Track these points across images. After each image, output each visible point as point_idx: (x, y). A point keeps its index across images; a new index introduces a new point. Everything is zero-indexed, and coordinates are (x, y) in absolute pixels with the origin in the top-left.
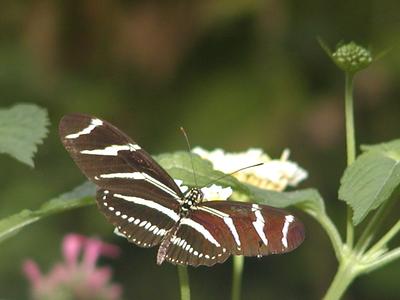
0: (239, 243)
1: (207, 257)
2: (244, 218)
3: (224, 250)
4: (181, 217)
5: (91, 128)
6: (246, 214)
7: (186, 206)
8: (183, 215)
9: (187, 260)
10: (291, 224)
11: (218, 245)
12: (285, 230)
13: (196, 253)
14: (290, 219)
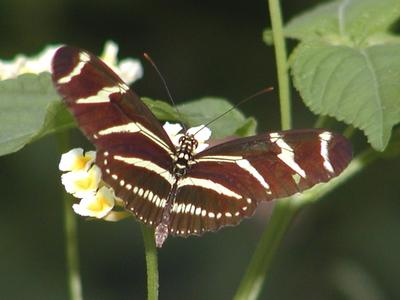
0: (266, 186)
1: (228, 215)
2: (264, 154)
3: (249, 201)
4: (178, 179)
5: (81, 65)
6: (265, 149)
7: (182, 161)
8: (179, 174)
9: (202, 226)
10: (330, 143)
11: (239, 197)
12: (324, 152)
13: (211, 215)
14: (326, 137)
